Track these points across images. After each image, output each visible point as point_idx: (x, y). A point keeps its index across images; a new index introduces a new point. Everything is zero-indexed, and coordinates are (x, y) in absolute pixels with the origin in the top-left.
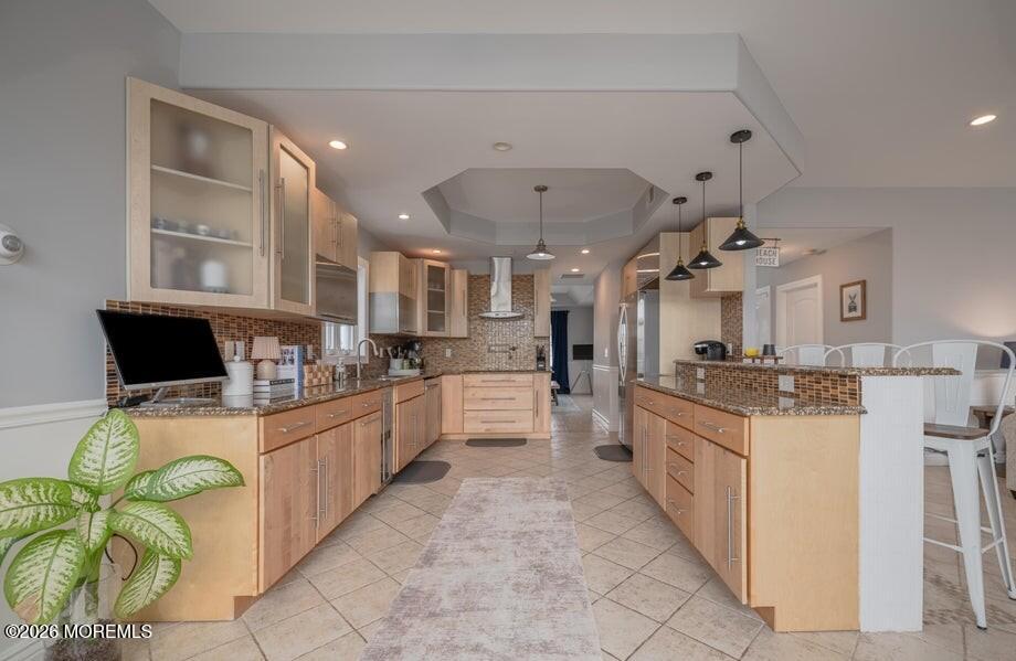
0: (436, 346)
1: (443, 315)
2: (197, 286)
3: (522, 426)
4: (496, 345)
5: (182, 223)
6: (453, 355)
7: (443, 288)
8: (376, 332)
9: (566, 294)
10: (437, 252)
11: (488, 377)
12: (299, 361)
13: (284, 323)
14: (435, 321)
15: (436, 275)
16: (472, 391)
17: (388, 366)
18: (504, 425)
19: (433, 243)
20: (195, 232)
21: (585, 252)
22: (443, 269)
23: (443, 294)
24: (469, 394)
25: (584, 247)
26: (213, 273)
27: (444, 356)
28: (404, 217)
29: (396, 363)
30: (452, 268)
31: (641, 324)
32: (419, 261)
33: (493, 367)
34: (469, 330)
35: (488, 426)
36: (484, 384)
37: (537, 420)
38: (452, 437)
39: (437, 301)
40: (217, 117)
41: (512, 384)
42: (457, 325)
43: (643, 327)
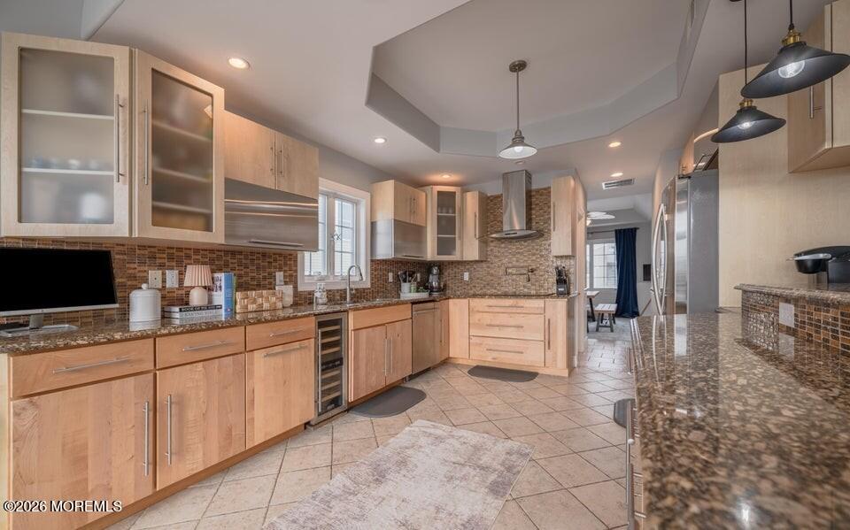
0: (455, 270)
1: (455, 238)
2: (74, 218)
3: (531, 358)
4: (513, 267)
5: (54, 160)
6: (470, 278)
7: (454, 212)
8: (379, 257)
9: (632, 209)
10: (446, 177)
11: (493, 301)
12: (226, 287)
13: (240, 253)
14: (445, 245)
15: (446, 200)
16: (478, 316)
17: (399, 289)
18: (510, 355)
19: (440, 168)
20: (67, 167)
21: (615, 144)
22: (455, 193)
23: (455, 217)
24: (476, 317)
25: (614, 140)
26: (91, 206)
27: (462, 279)
28: (380, 141)
29: (405, 287)
30: (464, 191)
31: (680, 238)
32: (429, 188)
33: (511, 290)
34: (481, 251)
35: (495, 354)
36: (491, 310)
37: (548, 352)
38: (460, 362)
39: (447, 226)
40: (79, 52)
41: (519, 310)
42: (469, 248)
43: (685, 242)
